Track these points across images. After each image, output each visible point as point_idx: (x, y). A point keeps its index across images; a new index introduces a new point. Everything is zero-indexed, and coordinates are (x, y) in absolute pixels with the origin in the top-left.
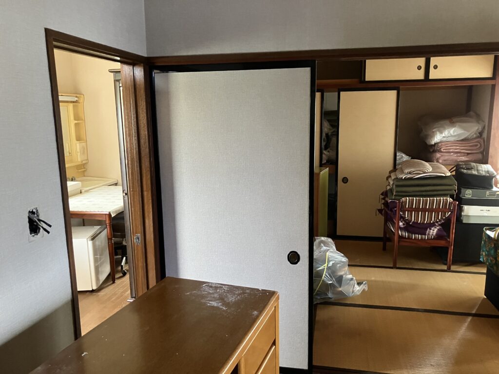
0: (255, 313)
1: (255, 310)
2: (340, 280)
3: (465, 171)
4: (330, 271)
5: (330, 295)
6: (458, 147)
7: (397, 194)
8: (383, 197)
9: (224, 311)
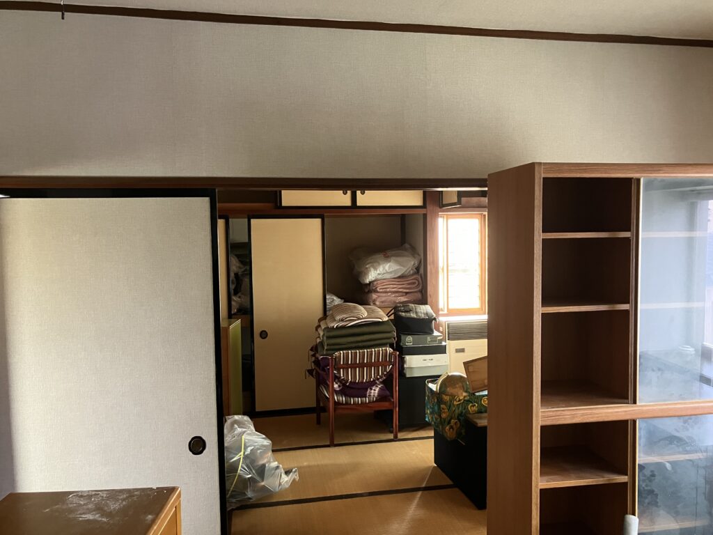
0: (150, 517)
1: (150, 514)
2: (261, 471)
3: (403, 314)
4: (248, 461)
5: (250, 494)
6: (395, 286)
7: (329, 347)
8: (312, 353)
9: (105, 522)
